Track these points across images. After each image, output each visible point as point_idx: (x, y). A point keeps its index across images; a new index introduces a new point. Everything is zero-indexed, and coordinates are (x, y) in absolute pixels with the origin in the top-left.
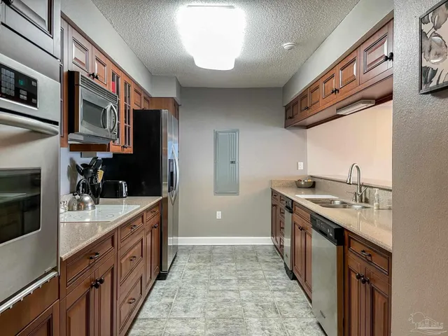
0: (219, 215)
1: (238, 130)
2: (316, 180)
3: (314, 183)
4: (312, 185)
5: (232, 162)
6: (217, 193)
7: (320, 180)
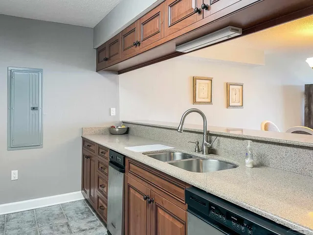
0: (15, 175)
1: (41, 70)
2: (129, 126)
3: (128, 129)
4: (126, 131)
5: (34, 108)
6: (12, 147)
7: (134, 126)
